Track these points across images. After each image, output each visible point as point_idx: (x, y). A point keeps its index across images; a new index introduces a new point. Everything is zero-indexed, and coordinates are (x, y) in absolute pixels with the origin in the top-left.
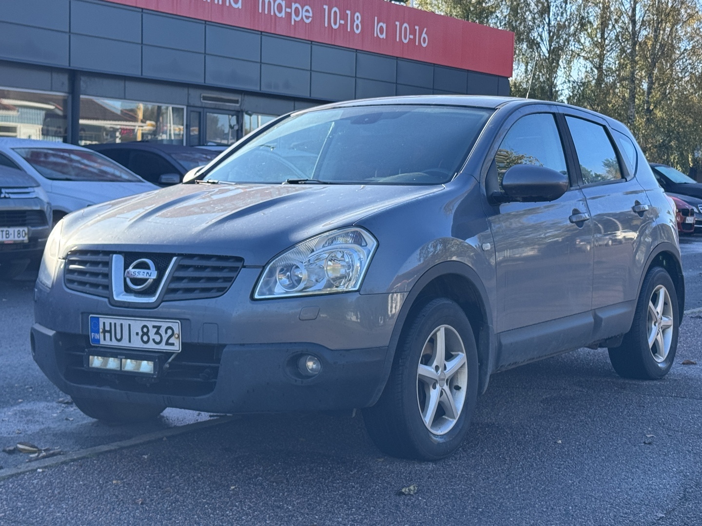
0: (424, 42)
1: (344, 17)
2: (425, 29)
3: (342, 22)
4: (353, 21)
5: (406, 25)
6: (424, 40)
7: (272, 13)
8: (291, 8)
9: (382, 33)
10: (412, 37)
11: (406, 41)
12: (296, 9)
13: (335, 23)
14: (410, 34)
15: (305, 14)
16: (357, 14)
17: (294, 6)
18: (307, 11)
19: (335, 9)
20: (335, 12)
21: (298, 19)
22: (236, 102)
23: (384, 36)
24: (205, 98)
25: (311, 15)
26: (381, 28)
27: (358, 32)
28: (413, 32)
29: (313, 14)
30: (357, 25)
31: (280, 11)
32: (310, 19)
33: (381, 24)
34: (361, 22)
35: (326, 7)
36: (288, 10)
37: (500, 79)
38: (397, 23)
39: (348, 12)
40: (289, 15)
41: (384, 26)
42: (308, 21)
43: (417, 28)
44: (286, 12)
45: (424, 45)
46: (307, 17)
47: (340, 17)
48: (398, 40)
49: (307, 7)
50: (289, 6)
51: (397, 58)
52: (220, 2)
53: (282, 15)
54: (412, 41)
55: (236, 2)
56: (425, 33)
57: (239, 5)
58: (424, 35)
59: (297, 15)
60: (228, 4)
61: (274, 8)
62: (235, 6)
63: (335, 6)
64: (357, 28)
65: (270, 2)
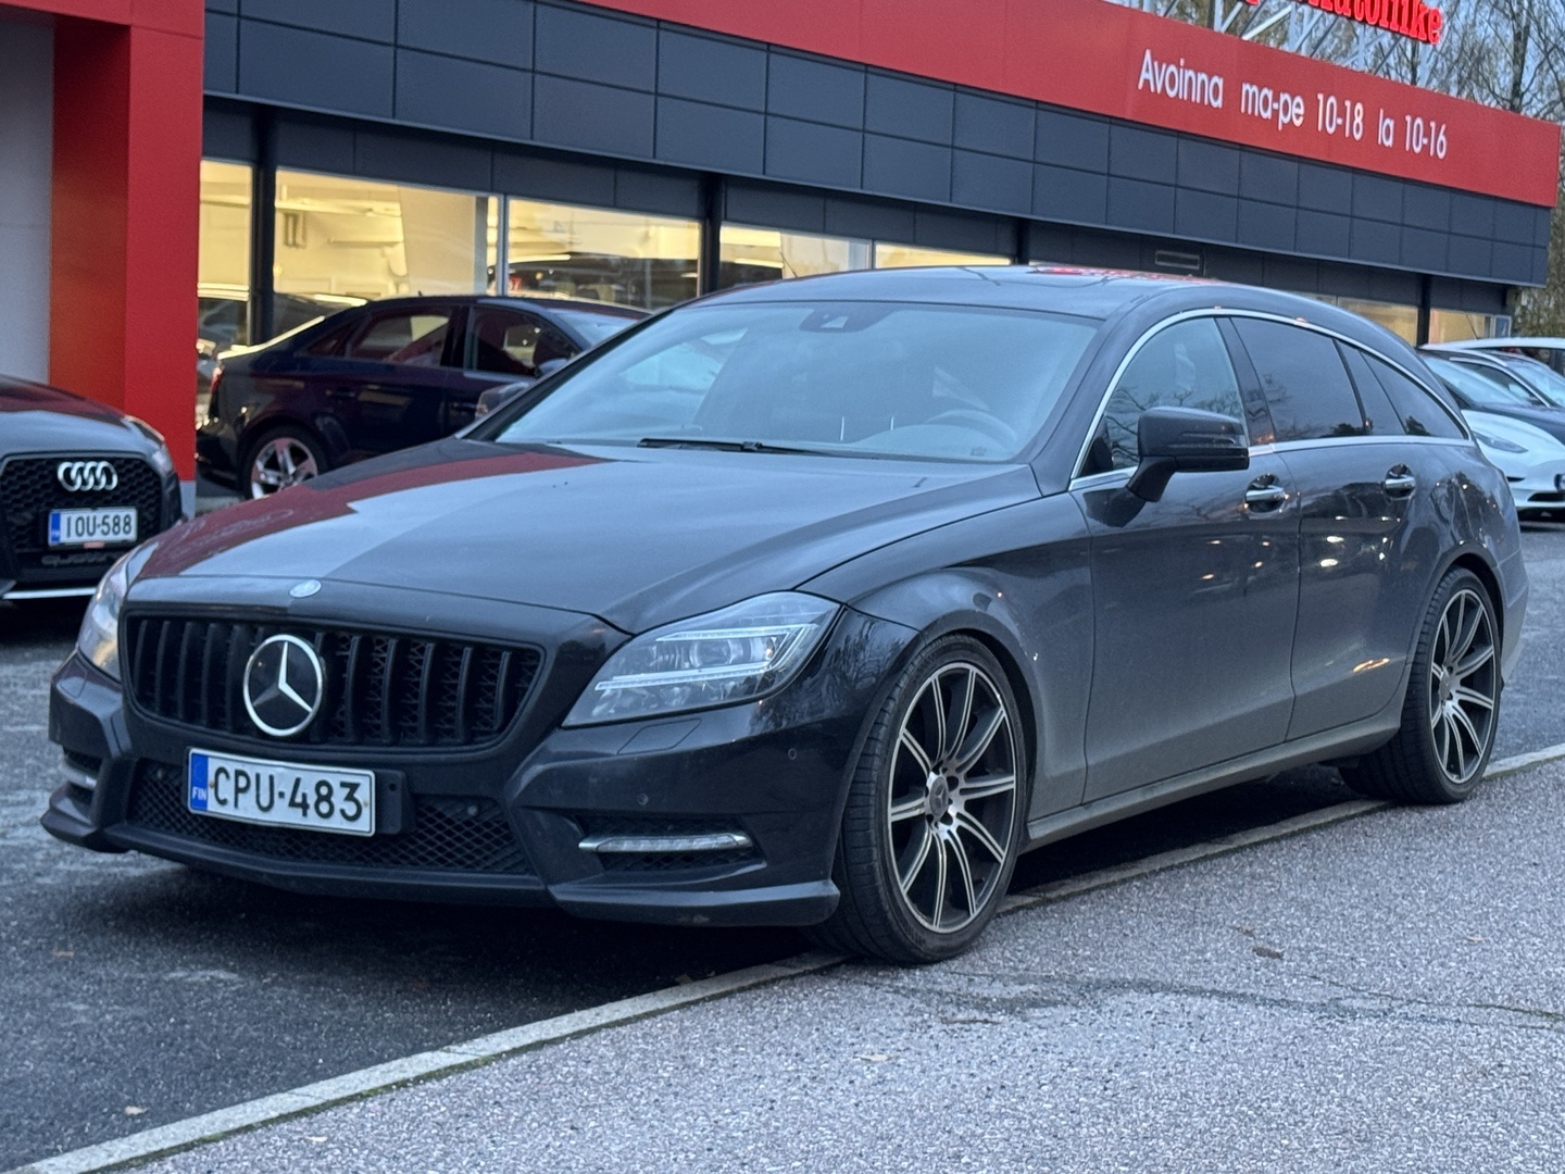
0: (1441, 150)
1: (1342, 114)
2: (1443, 127)
4: (1353, 119)
5: (1419, 121)
6: (1440, 147)
7: (1257, 113)
8: (1279, 102)
9: (1388, 137)
10: (1425, 141)
11: (1417, 150)
12: (1286, 102)
13: (1331, 125)
14: (1424, 136)
16: (1359, 106)
17: (1285, 97)
18: (1298, 106)
19: (1332, 100)
20: (1332, 105)
21: (1286, 120)
22: (1194, 262)
23: (1389, 143)
24: (1162, 258)
25: (1301, 111)
26: (1388, 127)
27: (1358, 136)
28: (1427, 134)
29: (1306, 109)
30: (1358, 125)
31: (1266, 109)
33: (1388, 121)
34: (1363, 120)
35: (1320, 97)
36: (1276, 106)
37: (1540, 211)
38: (1408, 118)
39: (1348, 104)
40: (1275, 113)
41: (1391, 124)
42: (1298, 123)
43: (1433, 124)
44: (1273, 110)
45: (1441, 155)
46: (1298, 116)
47: (1338, 112)
48: (1407, 148)
49: (1298, 99)
50: (1276, 99)
51: (1404, 180)
52: (1198, 100)
53: (1267, 115)
54: (1426, 148)
55: (1216, 98)
56: (1445, 133)
57: (1218, 103)
58: (1442, 138)
59: (1286, 113)
60: (1206, 102)
61: (1259, 103)
62: (1214, 104)
63: (1331, 94)
64: (1357, 132)
65: (1254, 93)
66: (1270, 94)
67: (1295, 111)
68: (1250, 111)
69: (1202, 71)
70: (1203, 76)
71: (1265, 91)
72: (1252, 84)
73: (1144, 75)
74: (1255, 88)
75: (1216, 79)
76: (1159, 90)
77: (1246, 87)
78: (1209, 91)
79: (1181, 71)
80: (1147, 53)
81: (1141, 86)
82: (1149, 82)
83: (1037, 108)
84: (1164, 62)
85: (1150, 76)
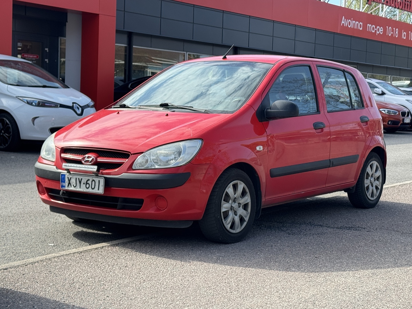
1: (393, 31)
3: (392, 33)
4: (395, 32)
7: (371, 31)
8: (377, 28)
9: (404, 37)
12: (378, 28)
13: (390, 34)
15: (381, 30)
16: (397, 29)
17: (378, 27)
18: (381, 29)
19: (390, 28)
20: (390, 29)
21: (378, 33)
25: (382, 31)
26: (404, 34)
27: (397, 37)
29: (383, 30)
30: (397, 34)
31: (373, 30)
32: (382, 32)
33: (404, 33)
35: (387, 27)
36: (376, 29)
38: (410, 32)
39: (394, 29)
40: (376, 31)
41: (405, 33)
42: (381, 33)
44: (375, 30)
46: (381, 32)
47: (392, 31)
48: (409, 39)
49: (381, 28)
50: (376, 28)
51: (409, 47)
53: (373, 32)
59: (378, 31)
60: (358, 29)
62: (360, 29)
63: (390, 26)
64: (397, 35)
65: (370, 26)
68: (369, 31)
70: (357, 22)
72: (370, 24)
78: (359, 26)
79: (352, 21)
80: (343, 17)
81: (342, 25)
82: (344, 24)
83: (316, 30)
84: (348, 19)
85: (344, 22)
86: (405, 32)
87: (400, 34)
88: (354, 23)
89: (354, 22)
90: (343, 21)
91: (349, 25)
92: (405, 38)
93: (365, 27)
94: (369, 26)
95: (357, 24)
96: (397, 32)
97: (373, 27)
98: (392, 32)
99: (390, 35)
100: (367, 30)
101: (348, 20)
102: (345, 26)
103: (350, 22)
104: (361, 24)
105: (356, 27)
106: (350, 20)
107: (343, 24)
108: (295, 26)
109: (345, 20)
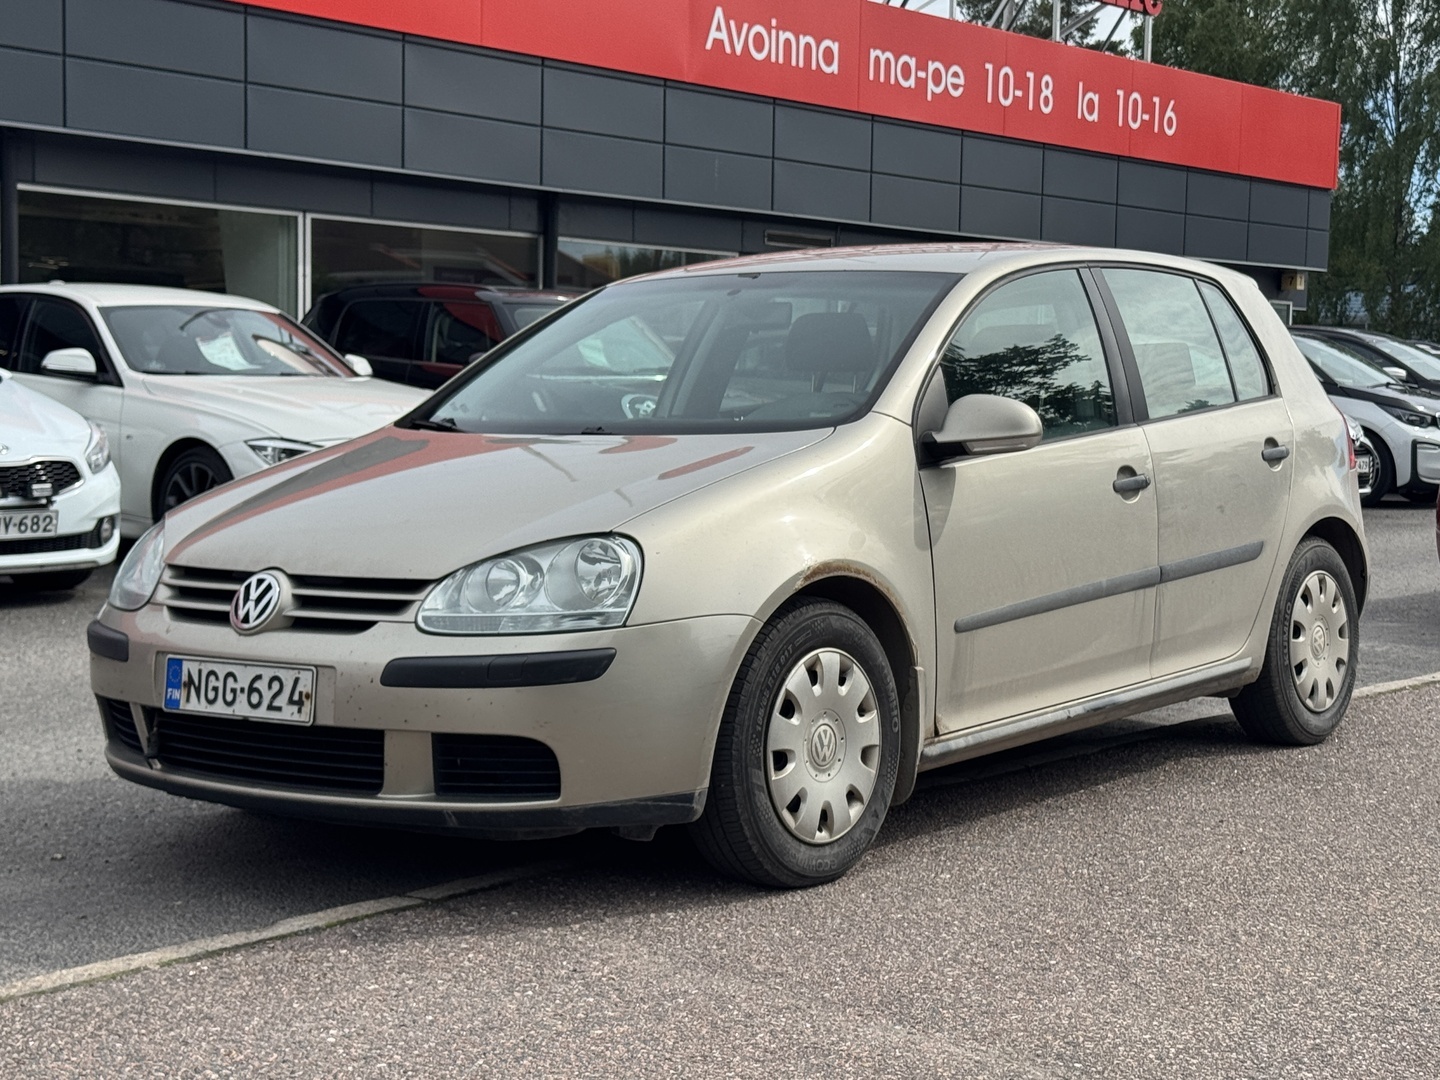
0: (1170, 127)
1: (1022, 83)
2: (1172, 103)
3: (1019, 93)
4: (1038, 91)
5: (1135, 95)
6: (1169, 123)
7: (892, 81)
8: (926, 70)
9: (1091, 112)
10: (1146, 117)
11: (1135, 126)
12: (937, 72)
13: (1006, 96)
14: (1143, 113)
16: (1047, 78)
17: (932, 66)
18: (956, 75)
19: (1006, 70)
20: (1006, 76)
21: (939, 90)
24: (772, 238)
25: (961, 81)
26: (1091, 101)
28: (1149, 108)
29: (966, 80)
30: (1046, 98)
31: (906, 76)
33: (1090, 95)
34: (1052, 93)
35: (989, 66)
36: (922, 74)
37: (1314, 192)
38: (1120, 93)
39: (1030, 75)
40: (922, 83)
41: (1096, 98)
42: (956, 94)
43: (1156, 100)
44: (917, 78)
45: (1170, 132)
46: (956, 87)
47: (1014, 83)
48: (1120, 123)
49: (955, 68)
50: (922, 67)
51: (1119, 158)
52: (801, 64)
53: (911, 83)
54: (1147, 126)
55: (829, 63)
56: (1172, 110)
57: (834, 68)
58: (1169, 113)
59: (937, 82)
60: (814, 67)
61: (896, 72)
62: (827, 70)
63: (1006, 65)
64: (1046, 104)
65: (888, 61)
66: (912, 62)
67: (953, 80)
68: (882, 79)
69: (805, 35)
70: (804, 40)
71: (905, 58)
72: (883, 52)
73: (713, 34)
74: (889, 55)
75: (827, 43)
76: (739, 49)
77: (874, 53)
78: (818, 56)
79: (774, 32)
80: (719, 13)
81: (709, 46)
82: (722, 41)
83: (543, 65)
84: (745, 22)
85: (723, 36)
86: (1095, 93)
87: (1065, 98)
88: (787, 41)
89: (789, 35)
90: (719, 29)
91: (759, 49)
92: (1094, 117)
93: (853, 59)
94: (877, 59)
95: (808, 46)
96: (1047, 92)
97: (906, 66)
98: (1015, 88)
99: (1007, 103)
100: (871, 77)
101: (746, 26)
102: (728, 50)
103: (758, 36)
104: (828, 51)
105: (798, 60)
106: (758, 28)
107: (718, 43)
108: (403, 40)
109: (732, 23)
